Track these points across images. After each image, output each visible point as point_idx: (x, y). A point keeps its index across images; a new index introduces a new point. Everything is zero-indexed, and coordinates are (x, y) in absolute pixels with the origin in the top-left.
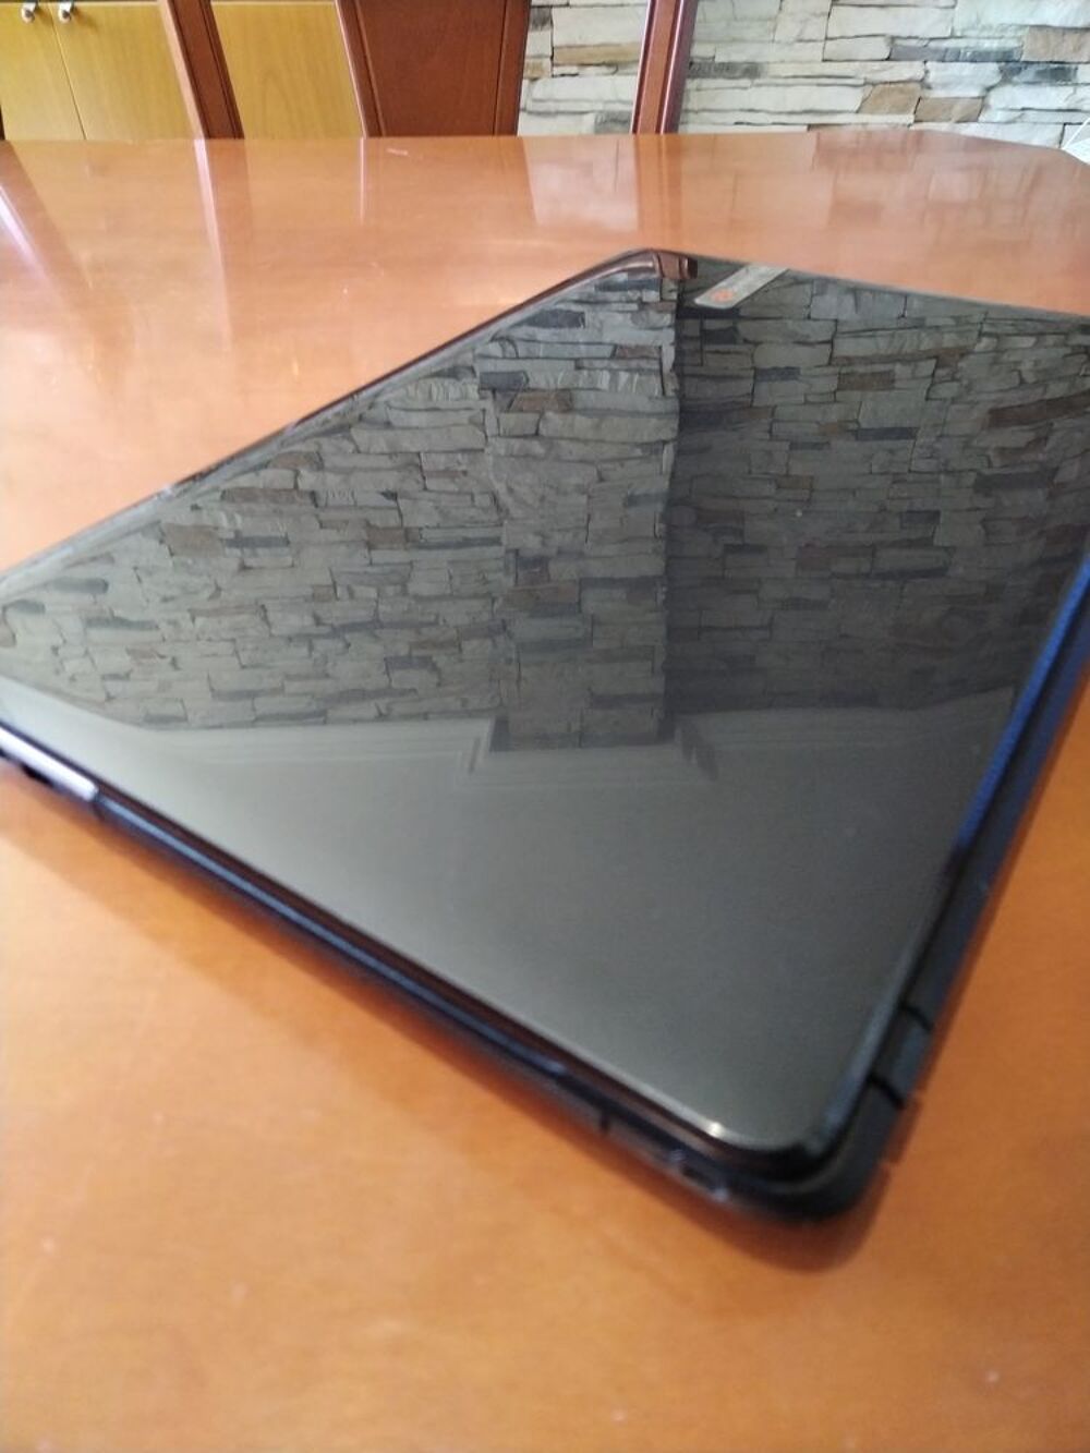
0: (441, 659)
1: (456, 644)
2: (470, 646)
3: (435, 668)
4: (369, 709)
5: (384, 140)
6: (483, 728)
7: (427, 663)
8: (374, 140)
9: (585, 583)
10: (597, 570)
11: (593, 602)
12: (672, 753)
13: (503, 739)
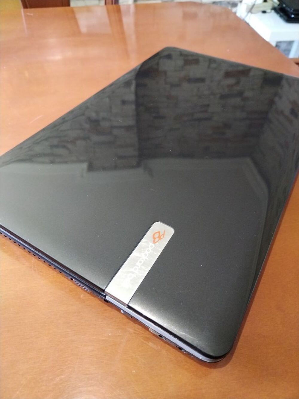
0: (70, 146)
1: (73, 142)
2: (79, 142)
3: (68, 149)
4: (47, 159)
5: (29, 10)
6: (85, 166)
7: (64, 147)
8: (26, 10)
9: (112, 127)
10: (115, 124)
11: (116, 132)
12: (140, 170)
13: (91, 168)
